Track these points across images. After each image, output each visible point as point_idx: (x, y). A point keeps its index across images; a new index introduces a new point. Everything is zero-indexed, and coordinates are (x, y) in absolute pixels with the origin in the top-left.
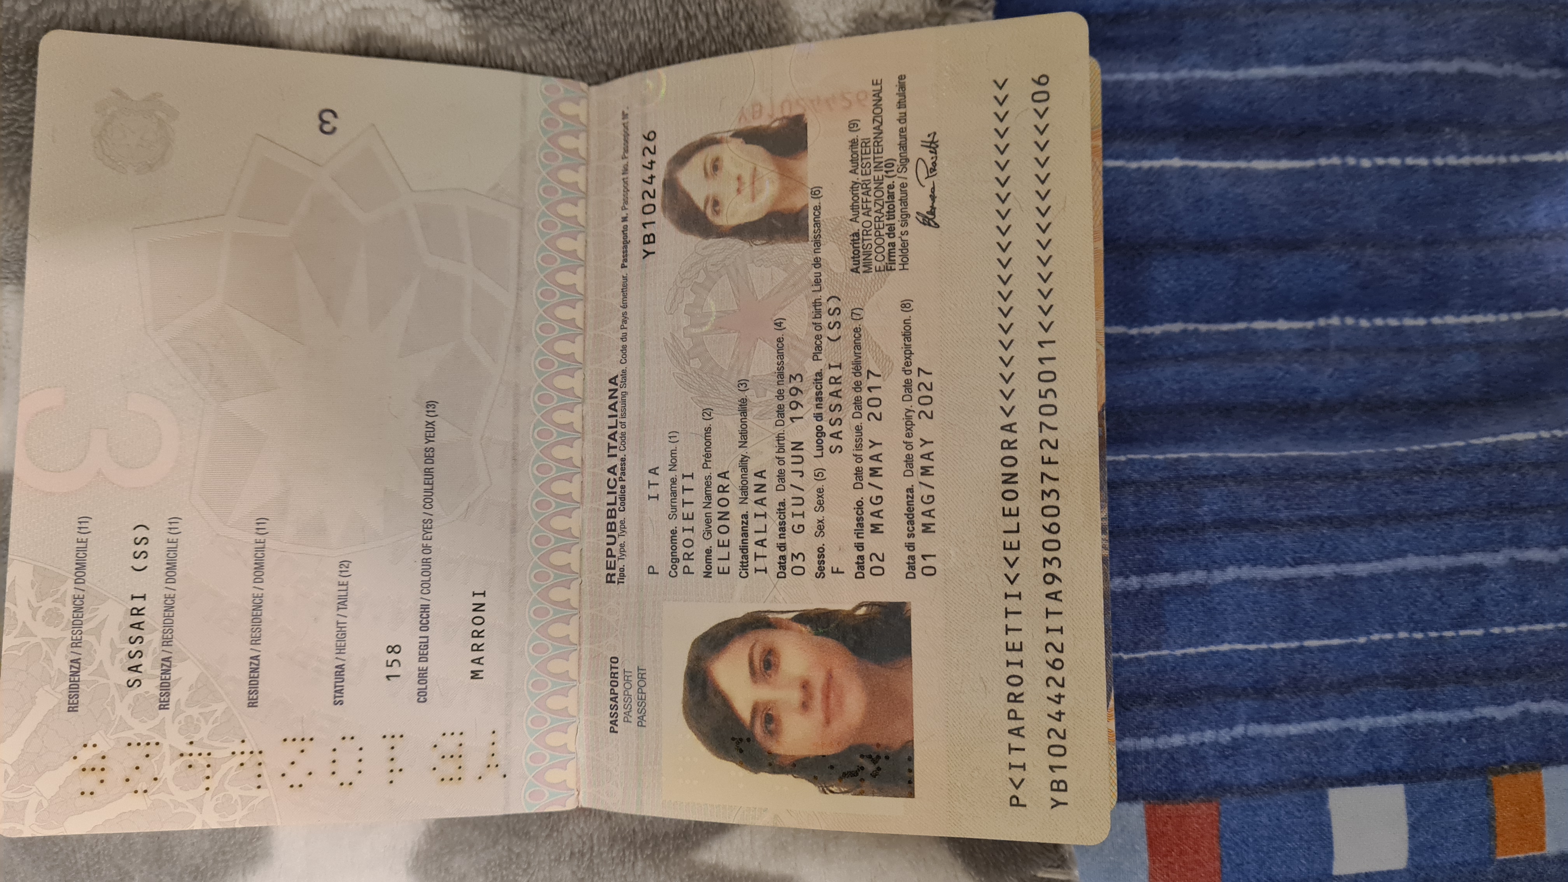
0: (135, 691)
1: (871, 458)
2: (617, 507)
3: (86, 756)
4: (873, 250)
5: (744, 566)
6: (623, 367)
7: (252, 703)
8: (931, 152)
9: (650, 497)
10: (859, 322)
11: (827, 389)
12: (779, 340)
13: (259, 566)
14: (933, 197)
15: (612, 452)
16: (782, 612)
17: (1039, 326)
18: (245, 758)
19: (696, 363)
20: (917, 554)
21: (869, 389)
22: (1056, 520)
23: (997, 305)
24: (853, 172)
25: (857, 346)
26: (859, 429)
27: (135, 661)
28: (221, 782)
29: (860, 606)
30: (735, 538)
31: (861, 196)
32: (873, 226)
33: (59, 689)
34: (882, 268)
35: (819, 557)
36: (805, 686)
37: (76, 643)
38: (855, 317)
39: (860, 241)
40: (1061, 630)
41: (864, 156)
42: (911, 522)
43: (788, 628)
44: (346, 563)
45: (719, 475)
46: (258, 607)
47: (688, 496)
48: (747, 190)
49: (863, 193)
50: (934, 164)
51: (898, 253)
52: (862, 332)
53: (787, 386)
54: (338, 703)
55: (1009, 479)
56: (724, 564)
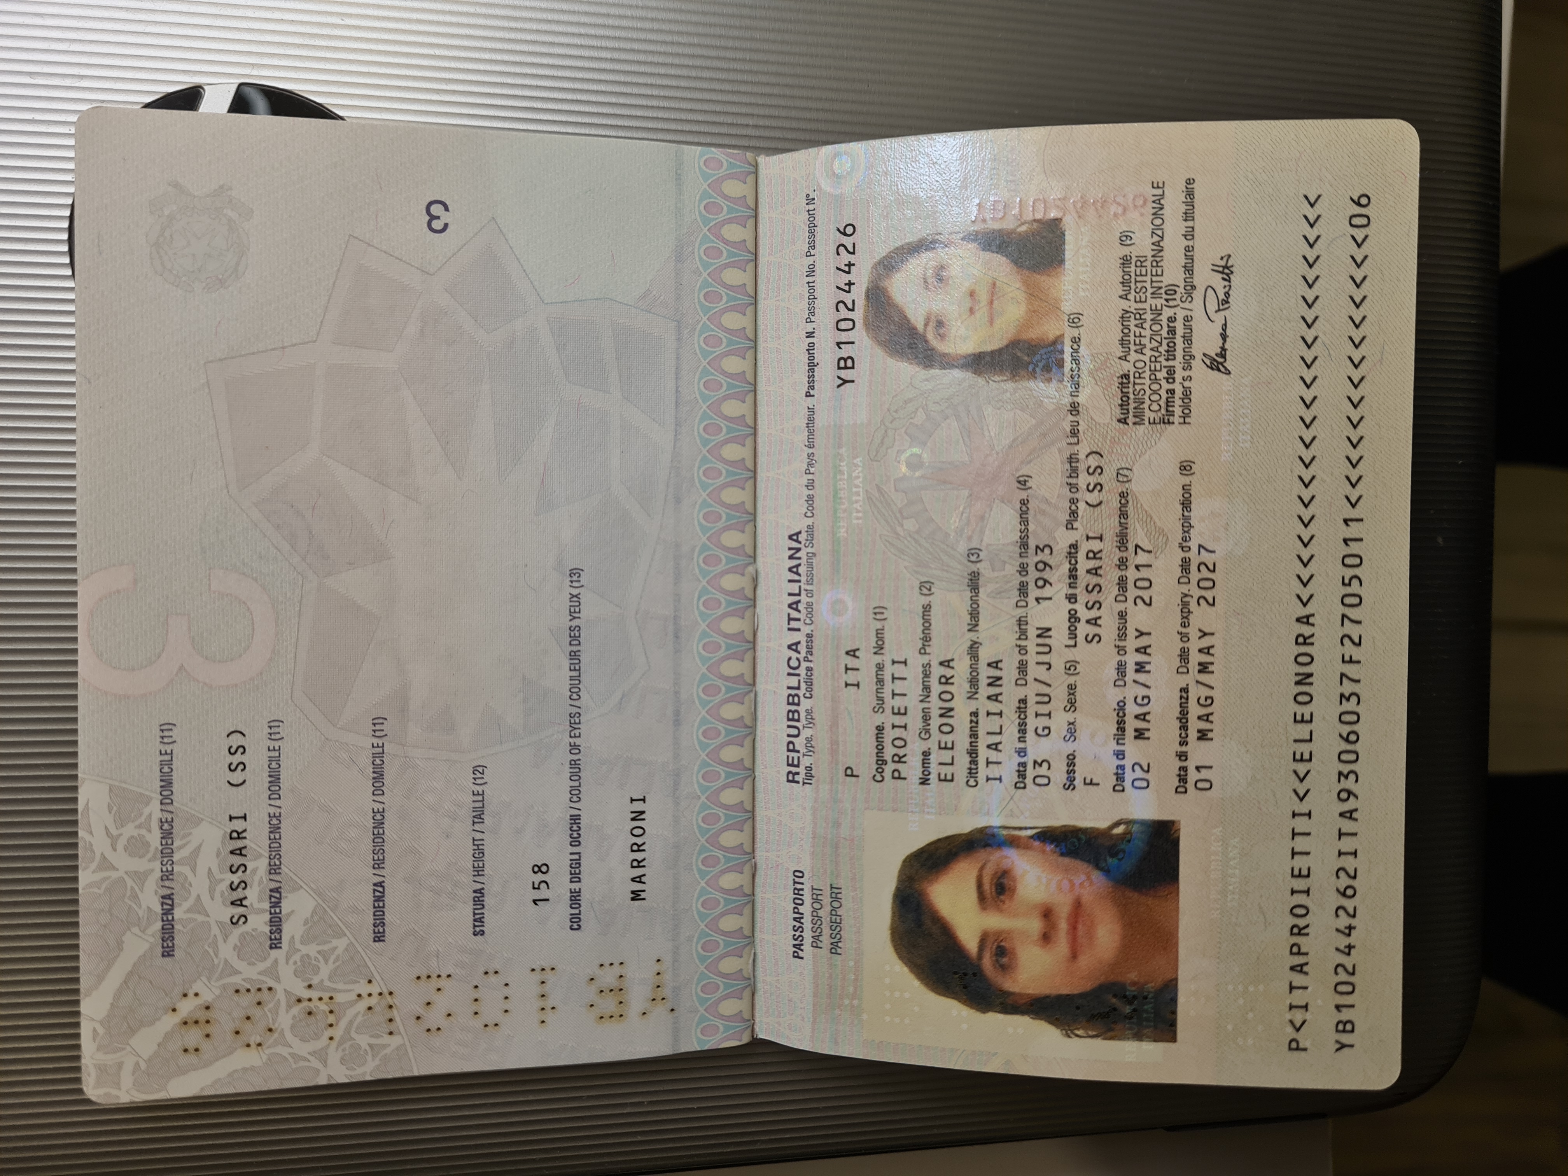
0: (242, 929)
1: (1137, 650)
2: (801, 693)
3: (186, 1008)
4: (1146, 397)
5: (972, 772)
6: (809, 521)
7: (379, 938)
8: (1224, 279)
9: (847, 685)
10: (1127, 485)
11: (1083, 565)
12: (1024, 503)
13: (378, 776)
14: (1224, 337)
15: (794, 624)
16: (1020, 829)
17: (1345, 501)
18: (373, 1001)
19: (910, 525)
20: (1191, 765)
21: (1137, 567)
22: (1355, 728)
23: (1297, 473)
24: (1125, 297)
25: (1123, 514)
26: (1122, 615)
27: (239, 893)
28: (347, 1030)
29: (1117, 824)
30: (962, 740)
31: (1133, 328)
32: (1147, 368)
33: (151, 930)
34: (1157, 420)
35: (1068, 765)
36: (1047, 914)
37: (167, 876)
38: (1120, 478)
39: (1131, 385)
40: (1355, 854)
41: (1139, 279)
42: (1184, 727)
43: (1027, 847)
44: (480, 769)
45: (941, 664)
46: (379, 824)
47: (899, 687)
48: (982, 312)
49: (1136, 326)
50: (1227, 294)
51: (1178, 402)
52: (1129, 498)
53: (1032, 559)
54: (478, 933)
55: (1304, 679)
56: (947, 770)
